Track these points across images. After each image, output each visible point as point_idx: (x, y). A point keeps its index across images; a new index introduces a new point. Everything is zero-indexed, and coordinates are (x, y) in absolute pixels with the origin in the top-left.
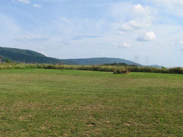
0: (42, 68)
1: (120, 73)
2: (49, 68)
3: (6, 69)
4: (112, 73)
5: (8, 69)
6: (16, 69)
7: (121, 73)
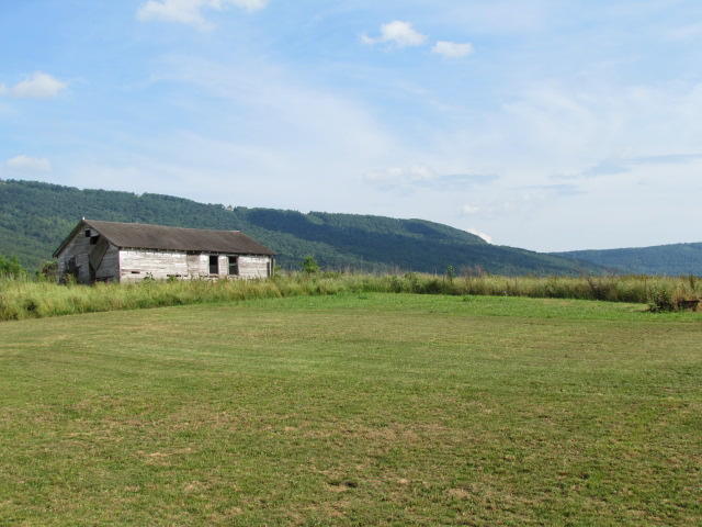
0: (408, 291)
1: (671, 309)
2: (433, 289)
3: (277, 296)
4: (645, 307)
5: (283, 294)
6: (311, 294)
7: (676, 307)
